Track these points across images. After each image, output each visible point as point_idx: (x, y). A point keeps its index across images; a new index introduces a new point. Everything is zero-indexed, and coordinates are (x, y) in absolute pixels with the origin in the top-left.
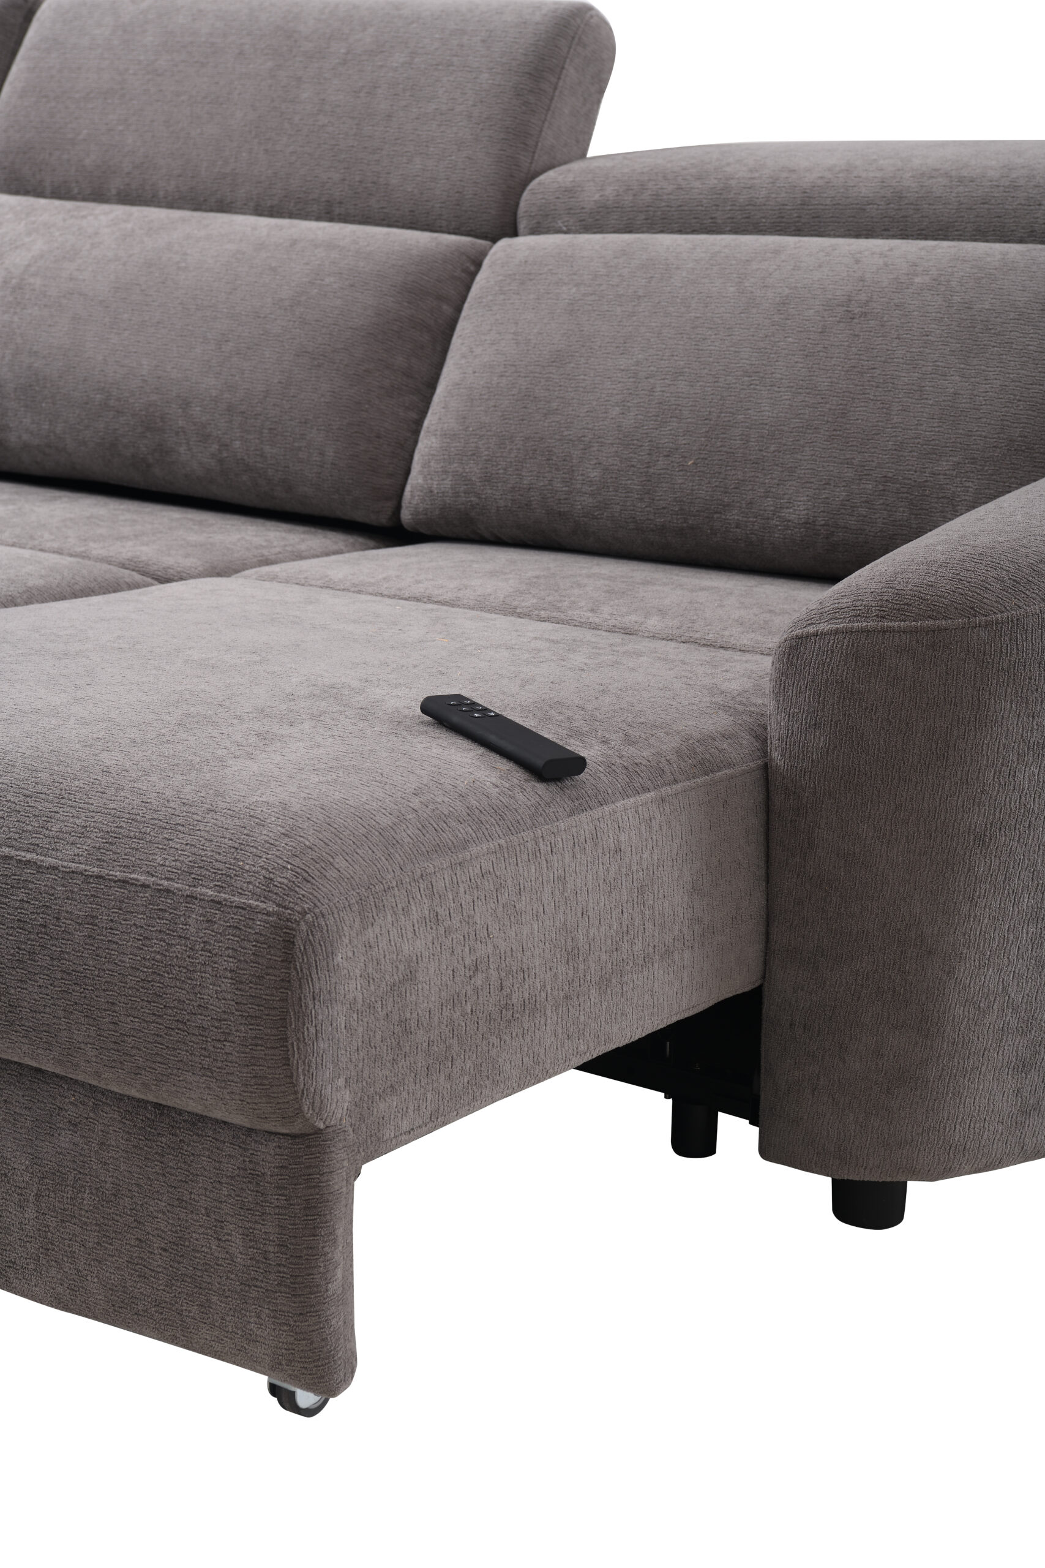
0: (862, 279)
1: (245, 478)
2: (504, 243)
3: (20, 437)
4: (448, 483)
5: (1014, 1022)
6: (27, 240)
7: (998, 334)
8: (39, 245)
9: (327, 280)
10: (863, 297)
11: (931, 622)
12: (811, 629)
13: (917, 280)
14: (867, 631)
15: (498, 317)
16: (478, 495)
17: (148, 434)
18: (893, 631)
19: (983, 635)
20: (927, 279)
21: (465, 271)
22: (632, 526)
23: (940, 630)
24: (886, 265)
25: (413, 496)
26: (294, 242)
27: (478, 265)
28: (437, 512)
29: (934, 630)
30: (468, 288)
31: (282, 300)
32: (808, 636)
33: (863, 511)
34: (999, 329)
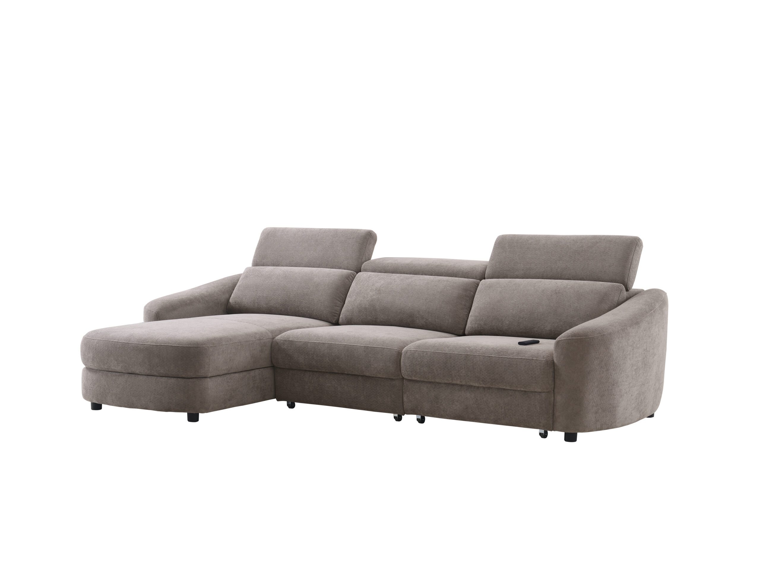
0: (558, 287)
1: (431, 326)
2: (483, 280)
3: (380, 320)
4: (476, 325)
5: (595, 405)
6: (379, 281)
7: (584, 296)
8: (382, 282)
9: (448, 288)
10: (558, 290)
11: (580, 338)
12: (561, 339)
13: (568, 287)
14: (570, 339)
15: (485, 294)
16: (483, 327)
17: (410, 318)
18: (574, 339)
19: (588, 339)
20: (570, 287)
21: (476, 286)
22: (515, 332)
23: (581, 339)
24: (562, 284)
25: (468, 329)
26: (439, 281)
27: (478, 285)
28: (474, 331)
29: (580, 339)
30: (476, 289)
31: (439, 291)
32: (560, 340)
33: (561, 328)
34: (584, 295)
